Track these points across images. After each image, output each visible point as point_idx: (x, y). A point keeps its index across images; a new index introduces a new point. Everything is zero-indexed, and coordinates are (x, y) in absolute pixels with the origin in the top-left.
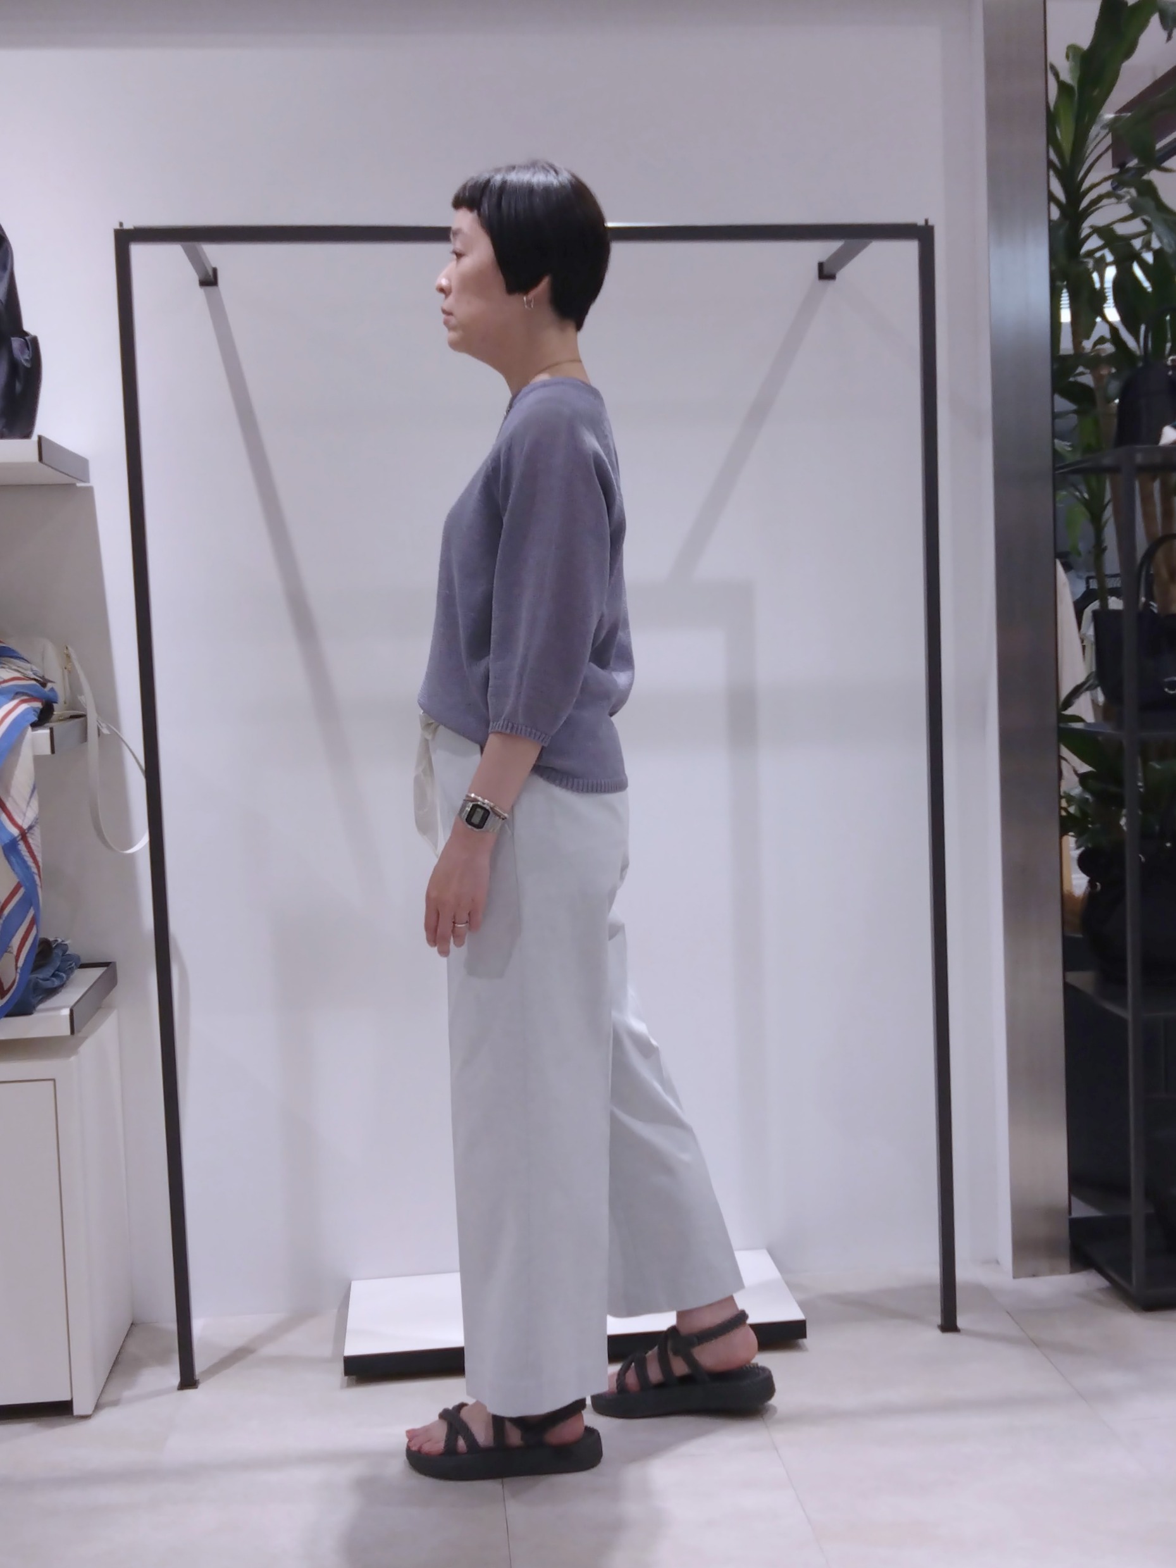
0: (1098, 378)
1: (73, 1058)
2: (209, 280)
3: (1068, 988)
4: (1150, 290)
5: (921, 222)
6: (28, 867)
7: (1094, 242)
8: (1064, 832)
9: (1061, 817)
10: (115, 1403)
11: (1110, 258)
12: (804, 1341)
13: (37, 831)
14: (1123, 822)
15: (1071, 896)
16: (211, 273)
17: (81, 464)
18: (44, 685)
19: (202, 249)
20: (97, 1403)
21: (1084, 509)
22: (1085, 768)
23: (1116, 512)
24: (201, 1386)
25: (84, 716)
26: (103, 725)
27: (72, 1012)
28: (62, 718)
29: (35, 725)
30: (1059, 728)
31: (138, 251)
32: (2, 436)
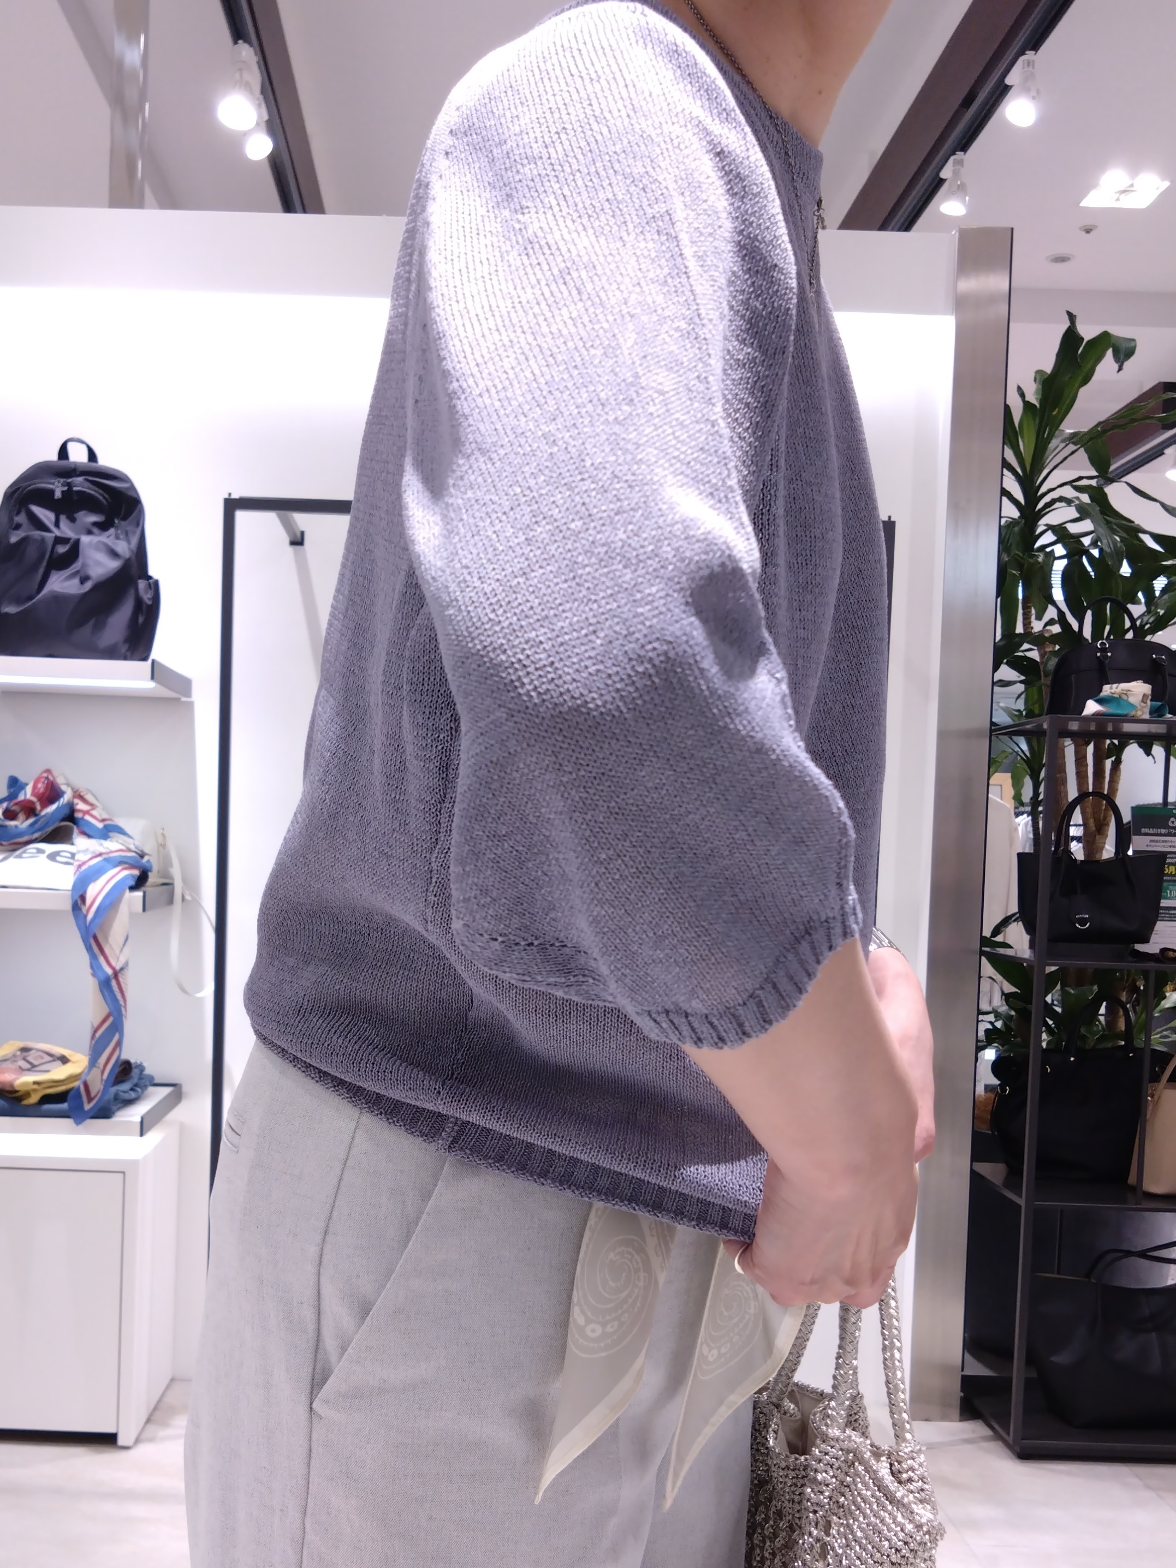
0: (1042, 656)
2: (298, 541)
3: (975, 1176)
4: (1095, 577)
6: (117, 1001)
8: (988, 1043)
10: (151, 1440)
11: (1061, 552)
13: (127, 972)
16: (299, 535)
17: (187, 683)
18: (142, 856)
19: (293, 517)
20: (138, 1438)
25: (173, 884)
26: (187, 892)
27: (142, 1118)
28: (154, 885)
29: (132, 888)
31: (241, 516)
32: (125, 658)
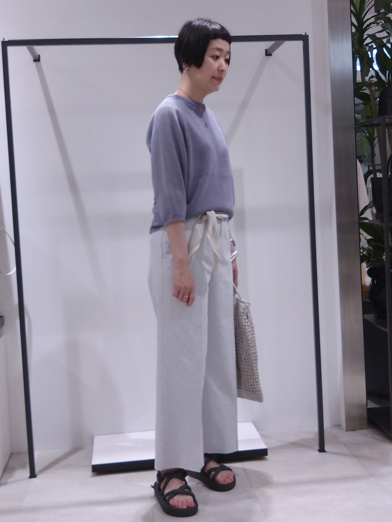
0: (371, 91)
2: (37, 59)
3: (365, 321)
4: (390, 58)
5: (304, 34)
7: (369, 40)
8: (362, 262)
9: (361, 256)
11: (374, 46)
12: (267, 456)
14: (384, 257)
15: (365, 286)
16: (37, 56)
19: (34, 48)
21: (366, 140)
22: (369, 237)
23: (379, 141)
24: (38, 477)
30: (359, 223)
31: (10, 49)
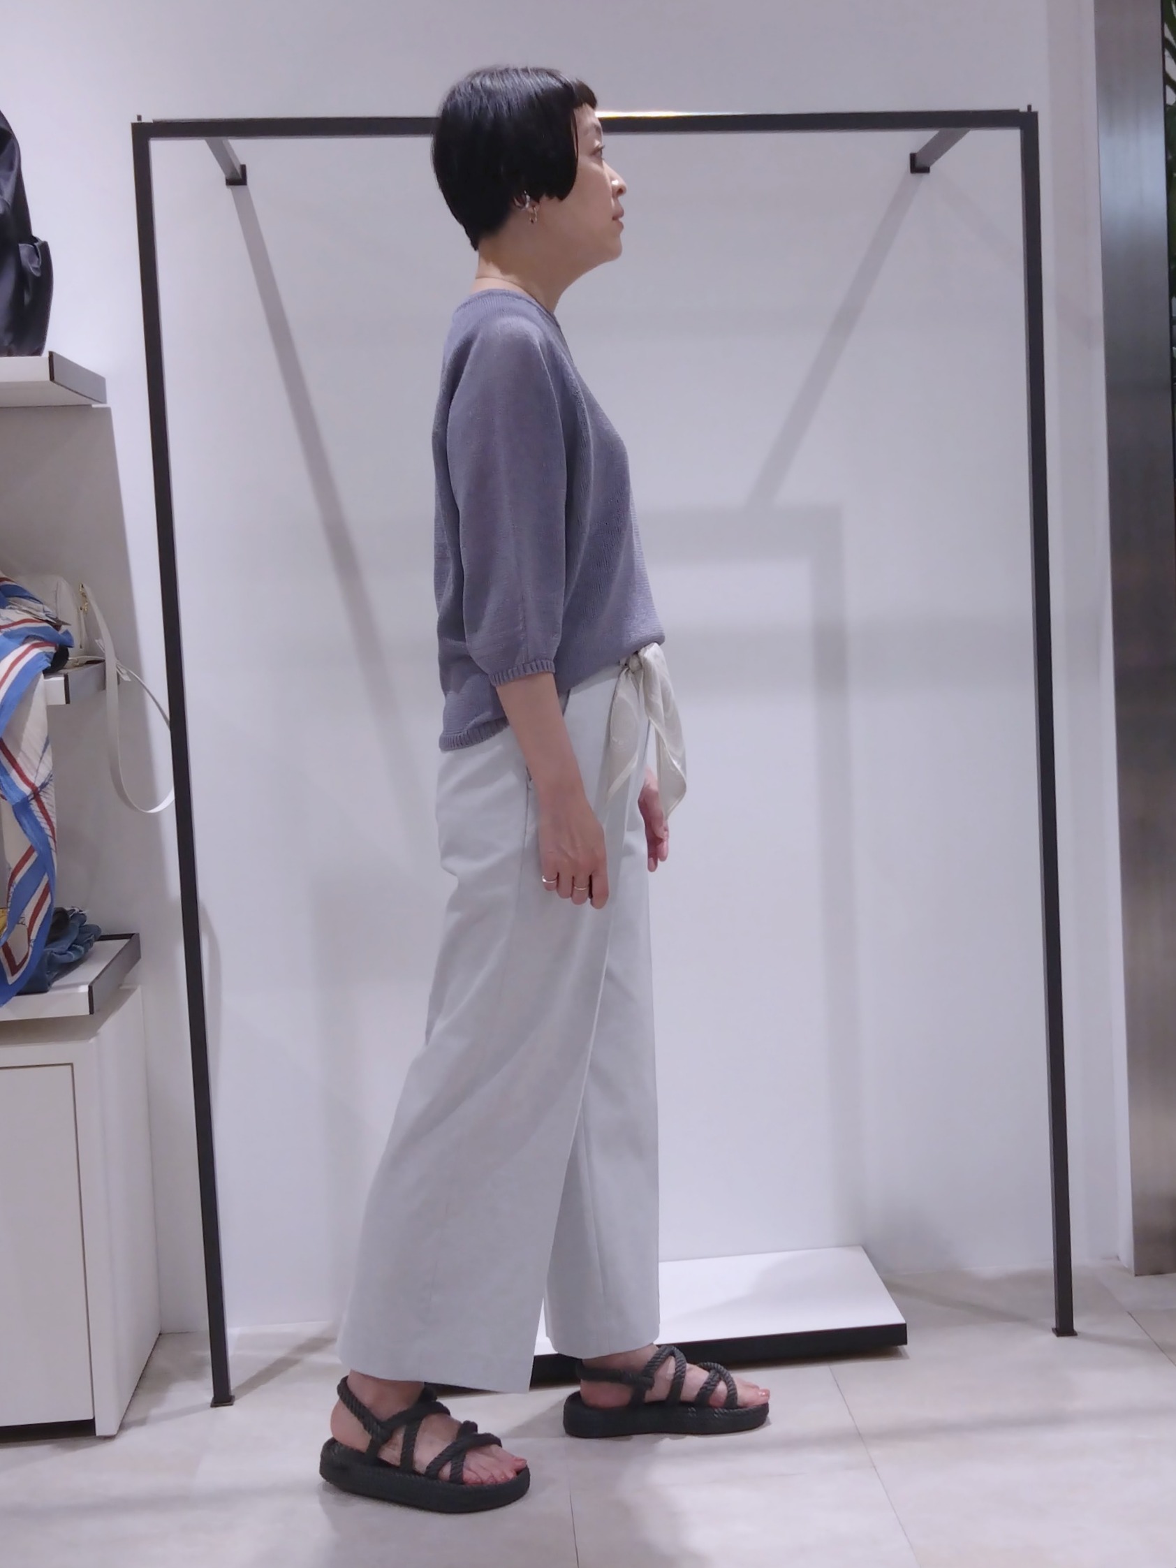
1: (92, 1041)
2: (237, 179)
5: (1024, 109)
6: (42, 829)
10: (142, 1422)
12: (905, 1347)
13: (51, 789)
16: (239, 171)
17: (98, 382)
18: (57, 627)
19: (229, 144)
20: (122, 1421)
24: (236, 1402)
25: (103, 661)
26: (124, 671)
27: (90, 988)
28: (78, 664)
29: (48, 672)
31: (159, 148)
32: (10, 354)
